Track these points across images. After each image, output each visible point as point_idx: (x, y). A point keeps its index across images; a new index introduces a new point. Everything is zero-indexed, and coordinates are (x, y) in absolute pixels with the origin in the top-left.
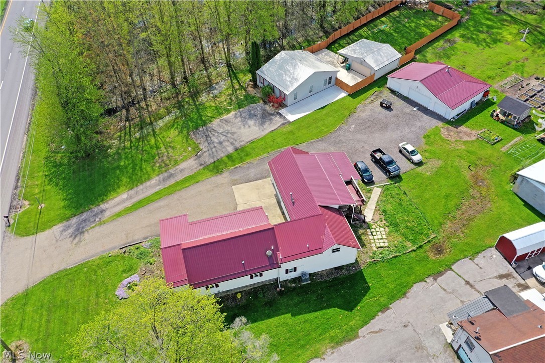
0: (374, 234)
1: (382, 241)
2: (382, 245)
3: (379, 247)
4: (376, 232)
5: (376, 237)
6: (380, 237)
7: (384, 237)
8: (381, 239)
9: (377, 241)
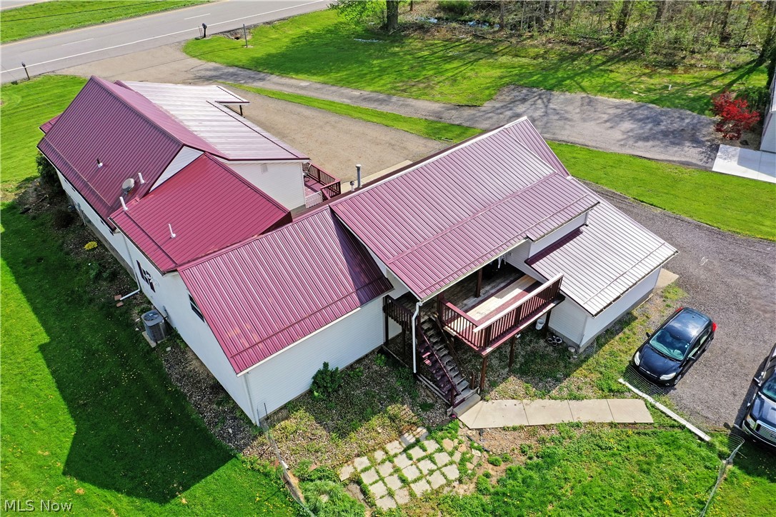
0: (416, 453)
1: (394, 483)
2: (377, 490)
3: (359, 482)
4: (430, 458)
5: (401, 461)
6: (410, 474)
7: (420, 488)
8: (403, 480)
9: (386, 469)
